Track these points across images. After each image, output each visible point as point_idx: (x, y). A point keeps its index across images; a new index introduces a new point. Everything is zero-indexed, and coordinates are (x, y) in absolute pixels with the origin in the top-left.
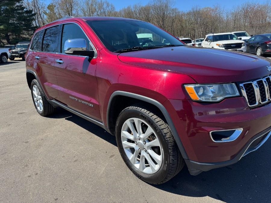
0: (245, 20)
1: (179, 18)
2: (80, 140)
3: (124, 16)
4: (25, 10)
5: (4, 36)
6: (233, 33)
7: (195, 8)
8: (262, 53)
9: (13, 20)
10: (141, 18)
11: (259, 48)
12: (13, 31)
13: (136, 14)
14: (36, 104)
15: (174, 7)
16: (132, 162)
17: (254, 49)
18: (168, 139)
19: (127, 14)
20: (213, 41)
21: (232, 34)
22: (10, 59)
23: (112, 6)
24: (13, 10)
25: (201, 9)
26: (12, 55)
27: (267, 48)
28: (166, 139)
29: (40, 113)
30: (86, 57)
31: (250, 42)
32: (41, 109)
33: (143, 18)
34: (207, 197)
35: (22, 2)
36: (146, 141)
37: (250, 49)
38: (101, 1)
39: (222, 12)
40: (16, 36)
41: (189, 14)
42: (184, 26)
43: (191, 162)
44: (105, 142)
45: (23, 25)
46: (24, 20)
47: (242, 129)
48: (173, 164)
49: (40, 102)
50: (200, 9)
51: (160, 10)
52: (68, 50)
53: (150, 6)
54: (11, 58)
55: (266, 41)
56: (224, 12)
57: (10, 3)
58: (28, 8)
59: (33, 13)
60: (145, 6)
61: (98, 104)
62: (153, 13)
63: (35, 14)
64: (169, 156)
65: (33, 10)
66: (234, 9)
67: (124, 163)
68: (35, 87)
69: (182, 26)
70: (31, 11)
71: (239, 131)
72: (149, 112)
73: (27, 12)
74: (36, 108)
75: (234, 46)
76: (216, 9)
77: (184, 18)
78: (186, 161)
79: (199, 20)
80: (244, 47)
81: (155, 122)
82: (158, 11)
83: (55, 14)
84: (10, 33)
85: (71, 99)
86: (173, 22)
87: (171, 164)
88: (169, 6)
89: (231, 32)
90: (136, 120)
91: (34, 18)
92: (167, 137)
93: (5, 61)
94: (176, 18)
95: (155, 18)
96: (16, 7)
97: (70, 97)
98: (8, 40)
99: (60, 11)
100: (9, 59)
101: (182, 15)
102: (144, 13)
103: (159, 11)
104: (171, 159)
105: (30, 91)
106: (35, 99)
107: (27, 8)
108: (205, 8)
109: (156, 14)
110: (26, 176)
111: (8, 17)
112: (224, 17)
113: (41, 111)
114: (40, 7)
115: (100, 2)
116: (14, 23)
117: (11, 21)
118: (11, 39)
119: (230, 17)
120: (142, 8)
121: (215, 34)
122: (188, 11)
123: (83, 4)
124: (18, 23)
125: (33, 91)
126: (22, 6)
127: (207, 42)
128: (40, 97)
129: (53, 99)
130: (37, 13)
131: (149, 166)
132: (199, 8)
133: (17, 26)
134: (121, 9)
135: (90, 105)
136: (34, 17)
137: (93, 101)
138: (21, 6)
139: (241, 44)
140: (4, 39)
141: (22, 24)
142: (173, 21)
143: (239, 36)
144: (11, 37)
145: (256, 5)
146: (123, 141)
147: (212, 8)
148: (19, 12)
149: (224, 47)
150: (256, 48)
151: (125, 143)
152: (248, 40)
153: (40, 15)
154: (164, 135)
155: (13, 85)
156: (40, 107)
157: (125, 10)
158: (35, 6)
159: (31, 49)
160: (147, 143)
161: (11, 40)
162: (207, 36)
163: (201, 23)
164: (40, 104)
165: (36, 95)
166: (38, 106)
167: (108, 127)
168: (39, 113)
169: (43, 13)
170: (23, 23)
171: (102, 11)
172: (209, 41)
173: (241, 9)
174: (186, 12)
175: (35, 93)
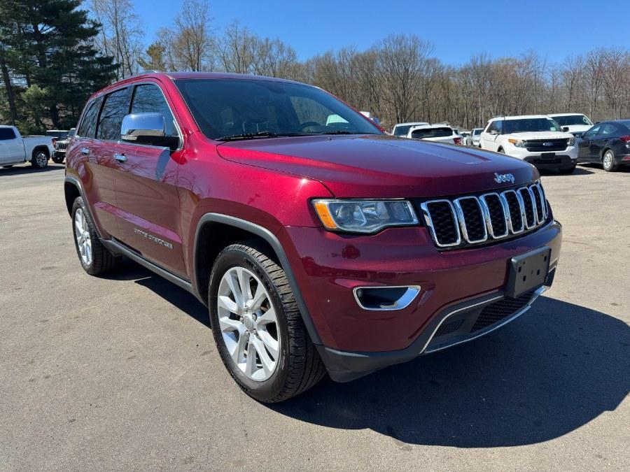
0: (594, 90)
1: (442, 81)
2: (153, 322)
3: (316, 73)
4: (97, 56)
5: (47, 110)
6: (549, 117)
7: (479, 58)
8: (616, 163)
9: (70, 77)
10: (355, 79)
11: (609, 152)
12: (68, 101)
13: (344, 71)
14: (81, 249)
15: (431, 57)
16: (235, 359)
17: (598, 153)
18: (287, 305)
19: (323, 68)
20: (503, 133)
21: (546, 119)
22: (54, 159)
23: (290, 51)
24: (72, 56)
25: (492, 63)
26: (57, 152)
27: (626, 151)
28: (284, 306)
29: (87, 267)
30: (165, 148)
31: (590, 138)
32: (88, 260)
33: (358, 78)
34: (368, 429)
35: (93, 40)
36: (257, 313)
37: (590, 154)
38: (267, 40)
39: (541, 69)
40: (73, 111)
41: (464, 72)
42: (453, 98)
43: (327, 351)
44: (201, 328)
45: (89, 88)
46: (93, 77)
47: (419, 287)
48: (297, 356)
49: (87, 245)
50: (490, 62)
51: (398, 64)
52: (129, 133)
53: (376, 52)
54: (57, 157)
55: (624, 137)
56: (546, 70)
57: (66, 41)
58: (104, 52)
59: (115, 62)
60: (365, 53)
61: (180, 242)
62: (382, 69)
63: (117, 66)
64: (289, 339)
65: (113, 57)
66: (568, 64)
67: (222, 361)
68: (79, 213)
69: (448, 99)
70: (109, 60)
71: (413, 291)
72: (259, 253)
73: (101, 60)
74: (80, 258)
75: (548, 144)
76: (529, 62)
77: (454, 81)
78: (319, 349)
79: (488, 86)
80: (572, 148)
81: (266, 272)
82: (393, 64)
83: (163, 65)
84: (61, 105)
85: (136, 234)
86: (427, 90)
87: (292, 355)
88: (418, 54)
89: (546, 114)
90: (240, 270)
91: (114, 74)
92: (286, 301)
93: (41, 165)
94: (434, 82)
95: (386, 79)
96: (78, 50)
97: (136, 230)
98: (55, 119)
99: (174, 59)
100: (51, 159)
101: (448, 74)
102: (362, 69)
103: (396, 64)
104: (291, 345)
105: (71, 221)
106: (79, 238)
107: (101, 53)
108: (503, 61)
109: (387, 70)
110: (27, 378)
111: (60, 70)
112: (547, 79)
113: (89, 263)
114: (131, 50)
115: (263, 41)
116: (71, 83)
117: (64, 79)
118: (62, 117)
119: (560, 80)
120: (357, 58)
121: (508, 118)
122: (462, 66)
123: (224, 46)
124: (80, 84)
125: (77, 222)
126: (92, 49)
127: (488, 134)
128: (87, 234)
129: (110, 237)
130: (123, 64)
131: (261, 367)
132: (487, 58)
133: (79, 89)
134: (311, 58)
135: (167, 245)
136: (116, 71)
137: (170, 234)
138: (88, 48)
139: (565, 140)
140: (47, 118)
141: (90, 85)
142: (428, 87)
143: (563, 125)
144: (62, 114)
145: (623, 56)
146: (221, 317)
147: (520, 59)
148: (84, 61)
149: (526, 146)
150: (601, 152)
151: (224, 321)
152: (586, 132)
153: (129, 68)
154: (281, 297)
155: (48, 213)
156: (87, 257)
157: (318, 61)
158: (119, 49)
159: (78, 134)
160: (259, 318)
161: (61, 120)
162: (490, 121)
163: (492, 92)
164: (88, 248)
165: (81, 231)
166: (84, 254)
167: (197, 291)
168: (84, 268)
169: (136, 63)
170: (92, 83)
171: (266, 62)
172: (493, 132)
173: (585, 63)
174: (458, 68)
175: (79, 225)
